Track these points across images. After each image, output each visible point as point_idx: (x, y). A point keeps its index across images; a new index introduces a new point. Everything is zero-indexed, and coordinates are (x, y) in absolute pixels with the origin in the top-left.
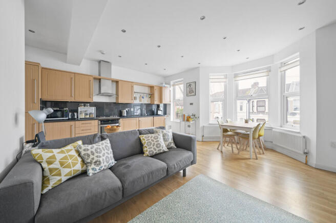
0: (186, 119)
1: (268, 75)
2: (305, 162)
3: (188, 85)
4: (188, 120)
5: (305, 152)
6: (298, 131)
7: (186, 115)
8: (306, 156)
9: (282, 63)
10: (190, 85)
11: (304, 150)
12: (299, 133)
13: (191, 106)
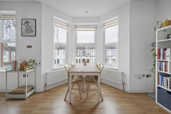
0: (19, 67)
1: (96, 31)
2: (123, 90)
3: (24, 21)
4: (22, 69)
5: (123, 83)
6: (117, 69)
7: (19, 62)
8: (124, 86)
9: (103, 24)
10: (27, 22)
11: (123, 82)
12: (118, 70)
13: (29, 49)
